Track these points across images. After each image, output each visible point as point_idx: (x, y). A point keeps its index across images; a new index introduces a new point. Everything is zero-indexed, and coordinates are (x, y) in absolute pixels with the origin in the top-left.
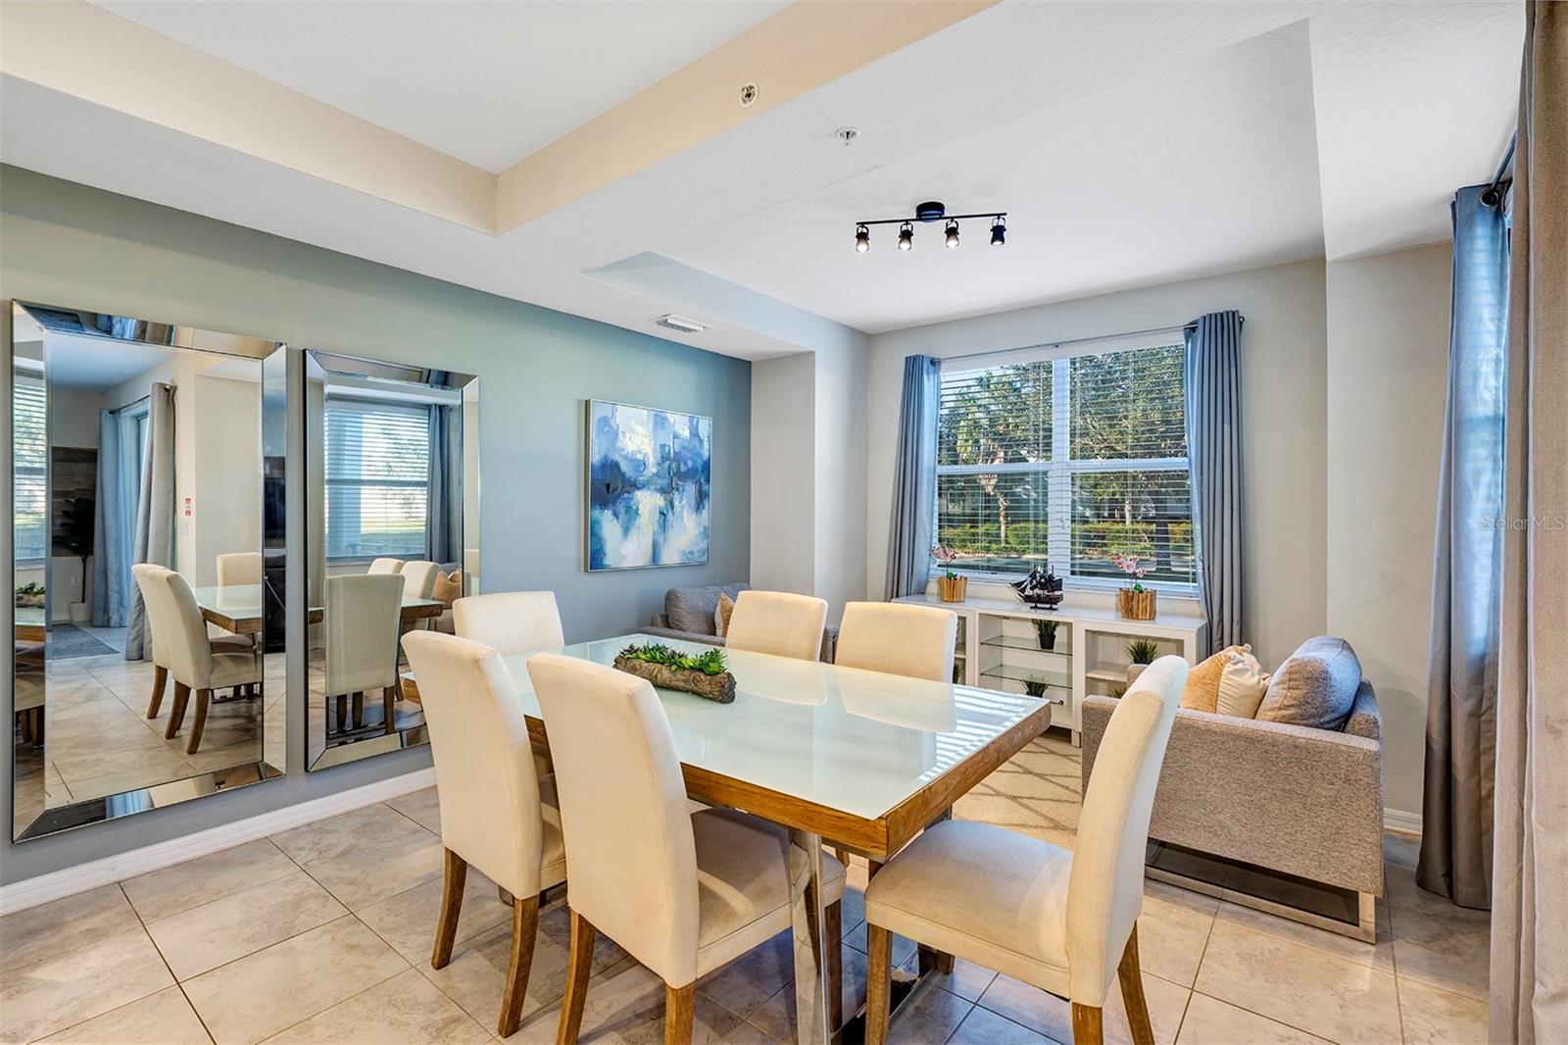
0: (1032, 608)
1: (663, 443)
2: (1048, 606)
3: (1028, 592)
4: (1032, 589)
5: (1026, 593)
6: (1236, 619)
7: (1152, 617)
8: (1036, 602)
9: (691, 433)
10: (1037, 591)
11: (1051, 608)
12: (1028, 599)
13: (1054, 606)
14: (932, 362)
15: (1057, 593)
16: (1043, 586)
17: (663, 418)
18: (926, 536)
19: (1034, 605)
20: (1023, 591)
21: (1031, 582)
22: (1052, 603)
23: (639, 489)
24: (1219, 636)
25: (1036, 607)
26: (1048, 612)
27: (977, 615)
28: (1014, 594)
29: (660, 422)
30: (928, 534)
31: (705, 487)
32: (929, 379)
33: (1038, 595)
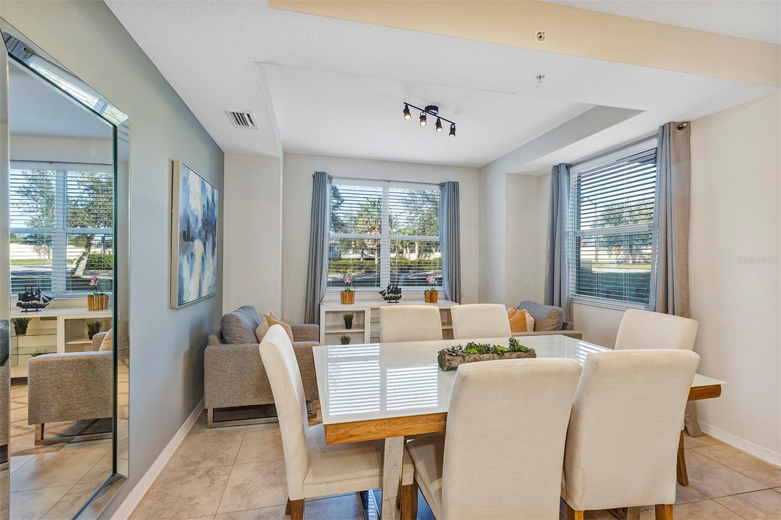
0: (388, 302)
1: (204, 204)
2: (395, 301)
3: (386, 295)
4: (388, 294)
8: (390, 300)
9: (212, 199)
10: (390, 295)
12: (386, 299)
13: (397, 301)
14: (329, 177)
15: (399, 295)
16: (392, 292)
17: (204, 185)
19: (389, 301)
20: (384, 295)
21: (388, 290)
22: (396, 300)
23: (196, 238)
26: (395, 304)
27: (369, 309)
28: (380, 297)
29: (203, 188)
31: (215, 239)
32: (328, 186)
33: (391, 297)
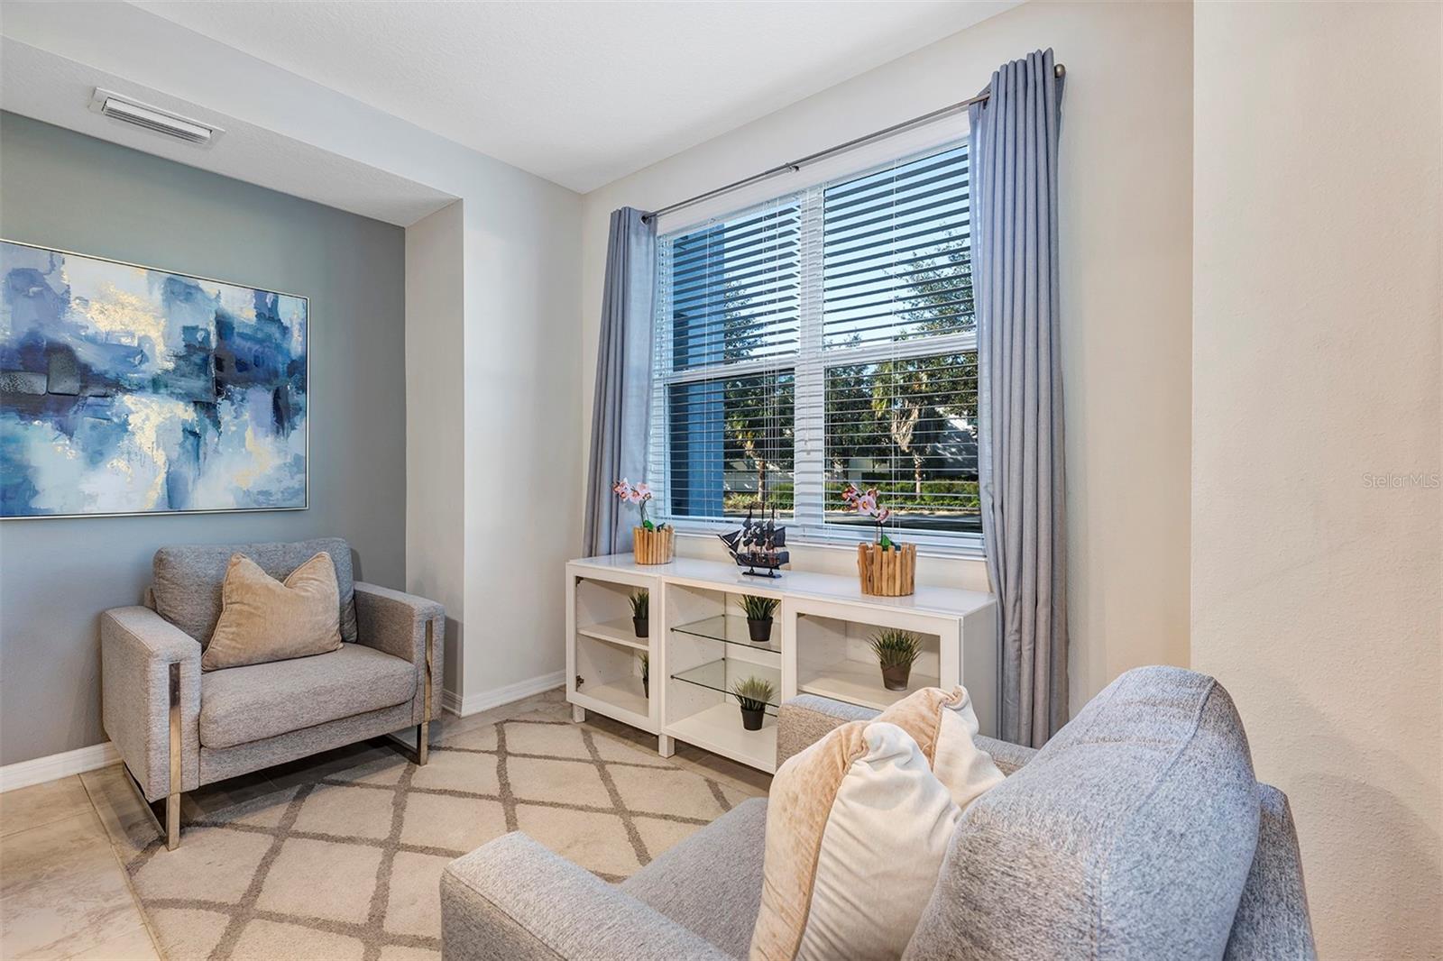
0: (746, 574)
1: (190, 323)
2: (767, 571)
3: (742, 549)
5: (739, 551)
6: (1042, 597)
7: (908, 590)
8: (752, 565)
9: (259, 316)
10: (752, 547)
11: (771, 576)
12: (742, 560)
13: (775, 573)
14: (644, 219)
15: (779, 550)
16: (760, 540)
17: (188, 286)
18: (635, 470)
19: (748, 569)
20: (735, 547)
21: (745, 534)
22: (772, 567)
23: (127, 391)
24: (1016, 625)
25: (752, 573)
26: (766, 581)
27: (663, 585)
28: (721, 549)
29: (180, 290)
30: (640, 467)
31: (295, 398)
32: (638, 244)
33: (754, 554)
